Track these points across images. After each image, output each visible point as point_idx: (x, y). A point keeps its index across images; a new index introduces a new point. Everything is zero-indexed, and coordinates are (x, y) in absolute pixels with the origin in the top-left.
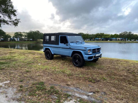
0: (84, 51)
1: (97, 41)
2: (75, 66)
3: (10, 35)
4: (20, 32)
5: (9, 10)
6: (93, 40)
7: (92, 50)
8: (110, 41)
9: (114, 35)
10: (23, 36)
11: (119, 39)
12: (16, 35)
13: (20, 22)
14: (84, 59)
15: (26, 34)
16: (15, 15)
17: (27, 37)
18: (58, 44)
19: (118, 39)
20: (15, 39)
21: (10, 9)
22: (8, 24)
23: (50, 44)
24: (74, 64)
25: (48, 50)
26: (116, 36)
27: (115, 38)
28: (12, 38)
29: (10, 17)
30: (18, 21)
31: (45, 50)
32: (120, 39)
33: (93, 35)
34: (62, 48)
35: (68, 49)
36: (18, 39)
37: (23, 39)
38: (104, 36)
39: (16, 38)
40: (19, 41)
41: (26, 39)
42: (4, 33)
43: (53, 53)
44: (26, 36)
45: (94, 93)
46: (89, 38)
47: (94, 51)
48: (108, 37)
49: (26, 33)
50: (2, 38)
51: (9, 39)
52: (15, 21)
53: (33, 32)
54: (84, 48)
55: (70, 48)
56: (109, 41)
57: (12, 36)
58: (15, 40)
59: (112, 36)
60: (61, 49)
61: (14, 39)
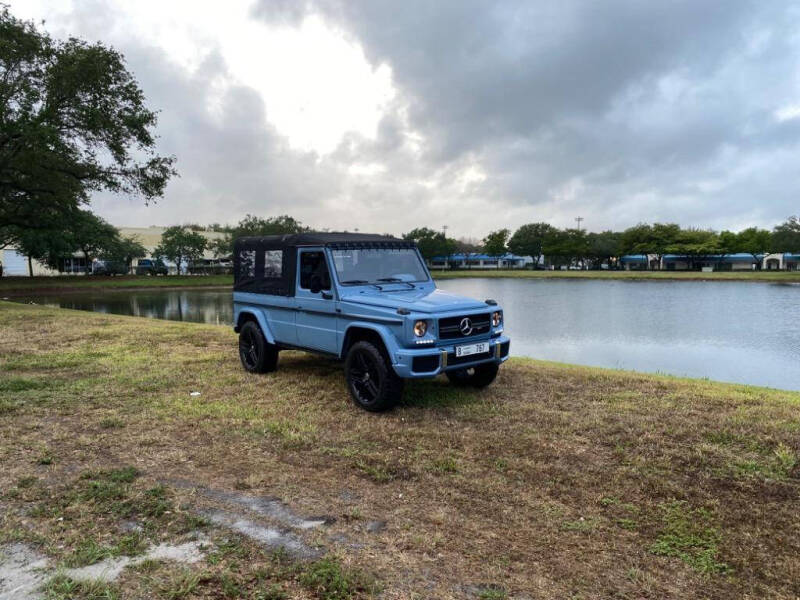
0: (393, 327)
1: (634, 274)
2: (358, 404)
3: (139, 240)
4: (195, 228)
5: (120, 115)
6: (612, 268)
7: (435, 325)
8: (718, 275)
9: (741, 235)
10: (211, 248)
11: (776, 261)
12: (169, 244)
13: (174, 173)
14: (392, 368)
15: (222, 236)
16: (145, 140)
17: (228, 255)
18: (291, 293)
19: (770, 262)
20: (168, 263)
21: (126, 109)
22: (113, 185)
23: (258, 291)
24: (352, 394)
25: (253, 325)
26: (755, 242)
27: (749, 255)
28: (149, 257)
29: (118, 152)
30: (164, 170)
31: (238, 324)
32: (779, 257)
33: (608, 236)
34: (309, 312)
35: (332, 315)
36: (184, 264)
37: (208, 262)
38: (678, 242)
39: (170, 258)
40: (184, 272)
41: (223, 264)
42: (110, 232)
43: (271, 340)
44: (222, 248)
45: (330, 522)
46: (588, 255)
47: (452, 328)
48: (702, 247)
49: (227, 230)
50: (101, 257)
51: (135, 263)
52: (149, 172)
53: (262, 223)
54: (394, 312)
55: (338, 315)
56: (707, 271)
57: (151, 246)
58: (165, 271)
59: (730, 243)
60: (304, 315)
61: (160, 263)
